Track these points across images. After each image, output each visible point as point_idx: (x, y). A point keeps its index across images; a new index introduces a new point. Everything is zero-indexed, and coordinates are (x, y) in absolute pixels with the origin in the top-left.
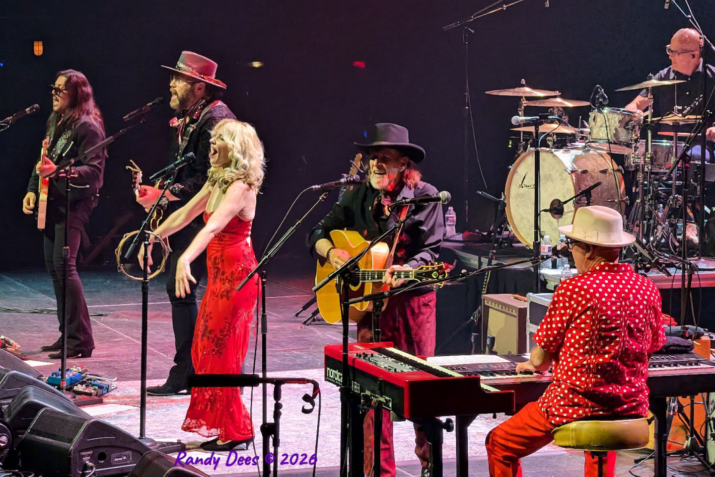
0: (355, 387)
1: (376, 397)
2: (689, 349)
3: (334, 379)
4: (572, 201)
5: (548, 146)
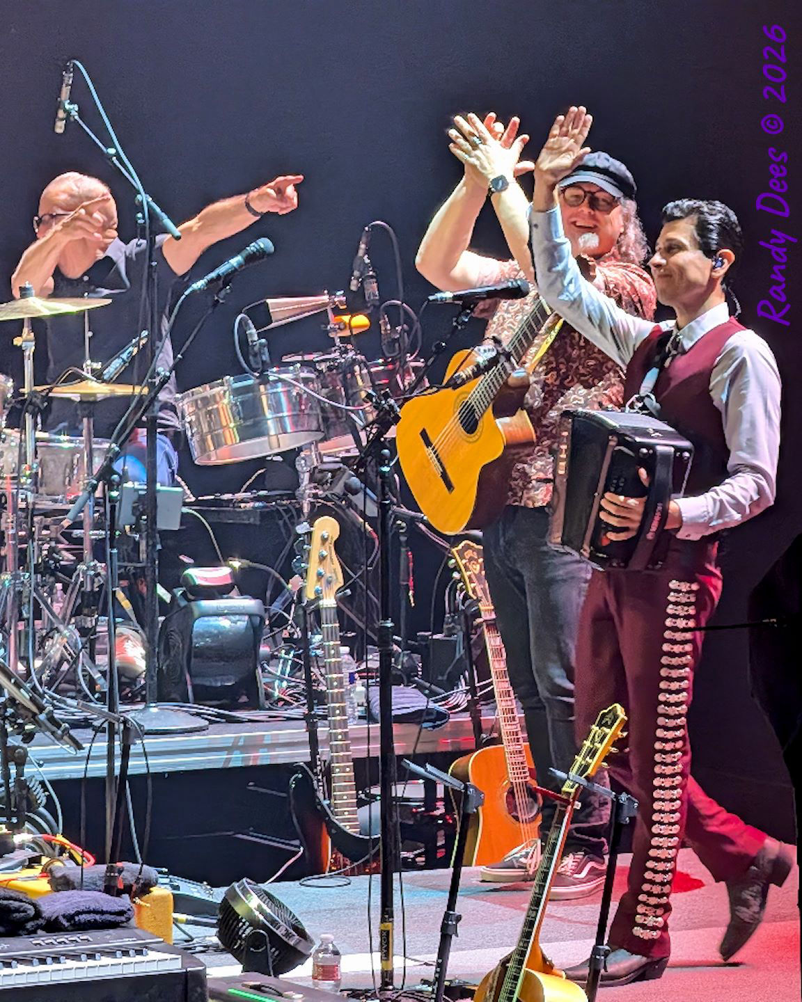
2: (123, 918)
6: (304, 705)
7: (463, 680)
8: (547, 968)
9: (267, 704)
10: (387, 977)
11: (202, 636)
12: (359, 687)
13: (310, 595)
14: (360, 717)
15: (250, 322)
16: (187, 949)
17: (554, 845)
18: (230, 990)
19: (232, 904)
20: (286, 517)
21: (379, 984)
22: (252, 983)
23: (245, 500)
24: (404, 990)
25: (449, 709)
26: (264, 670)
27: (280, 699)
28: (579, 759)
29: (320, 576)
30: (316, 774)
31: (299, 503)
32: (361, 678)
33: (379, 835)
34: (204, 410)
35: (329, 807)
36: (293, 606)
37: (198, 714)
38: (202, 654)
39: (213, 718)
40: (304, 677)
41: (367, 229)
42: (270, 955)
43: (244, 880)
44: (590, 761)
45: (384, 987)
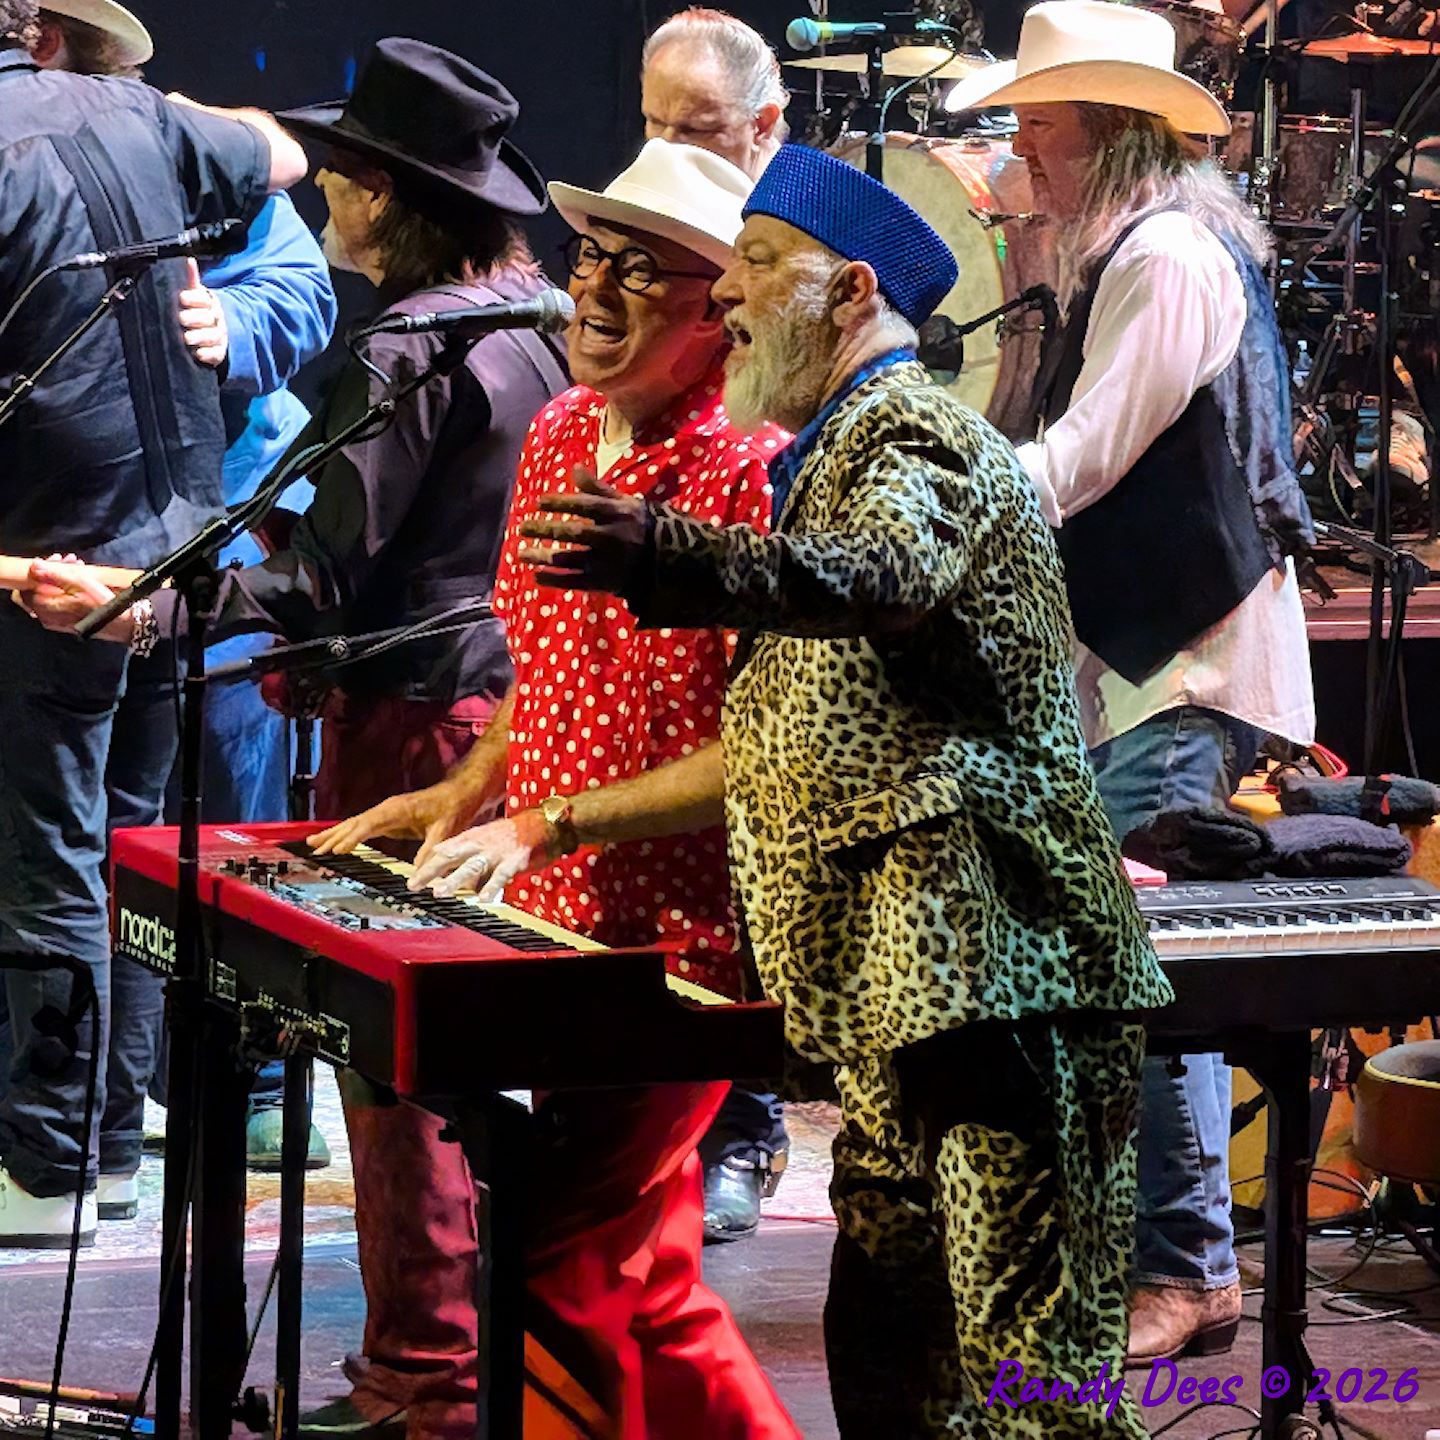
0: (220, 980)
1: (294, 1018)
2: (1394, 862)
3: (145, 950)
4: (992, 325)
5: (912, 127)
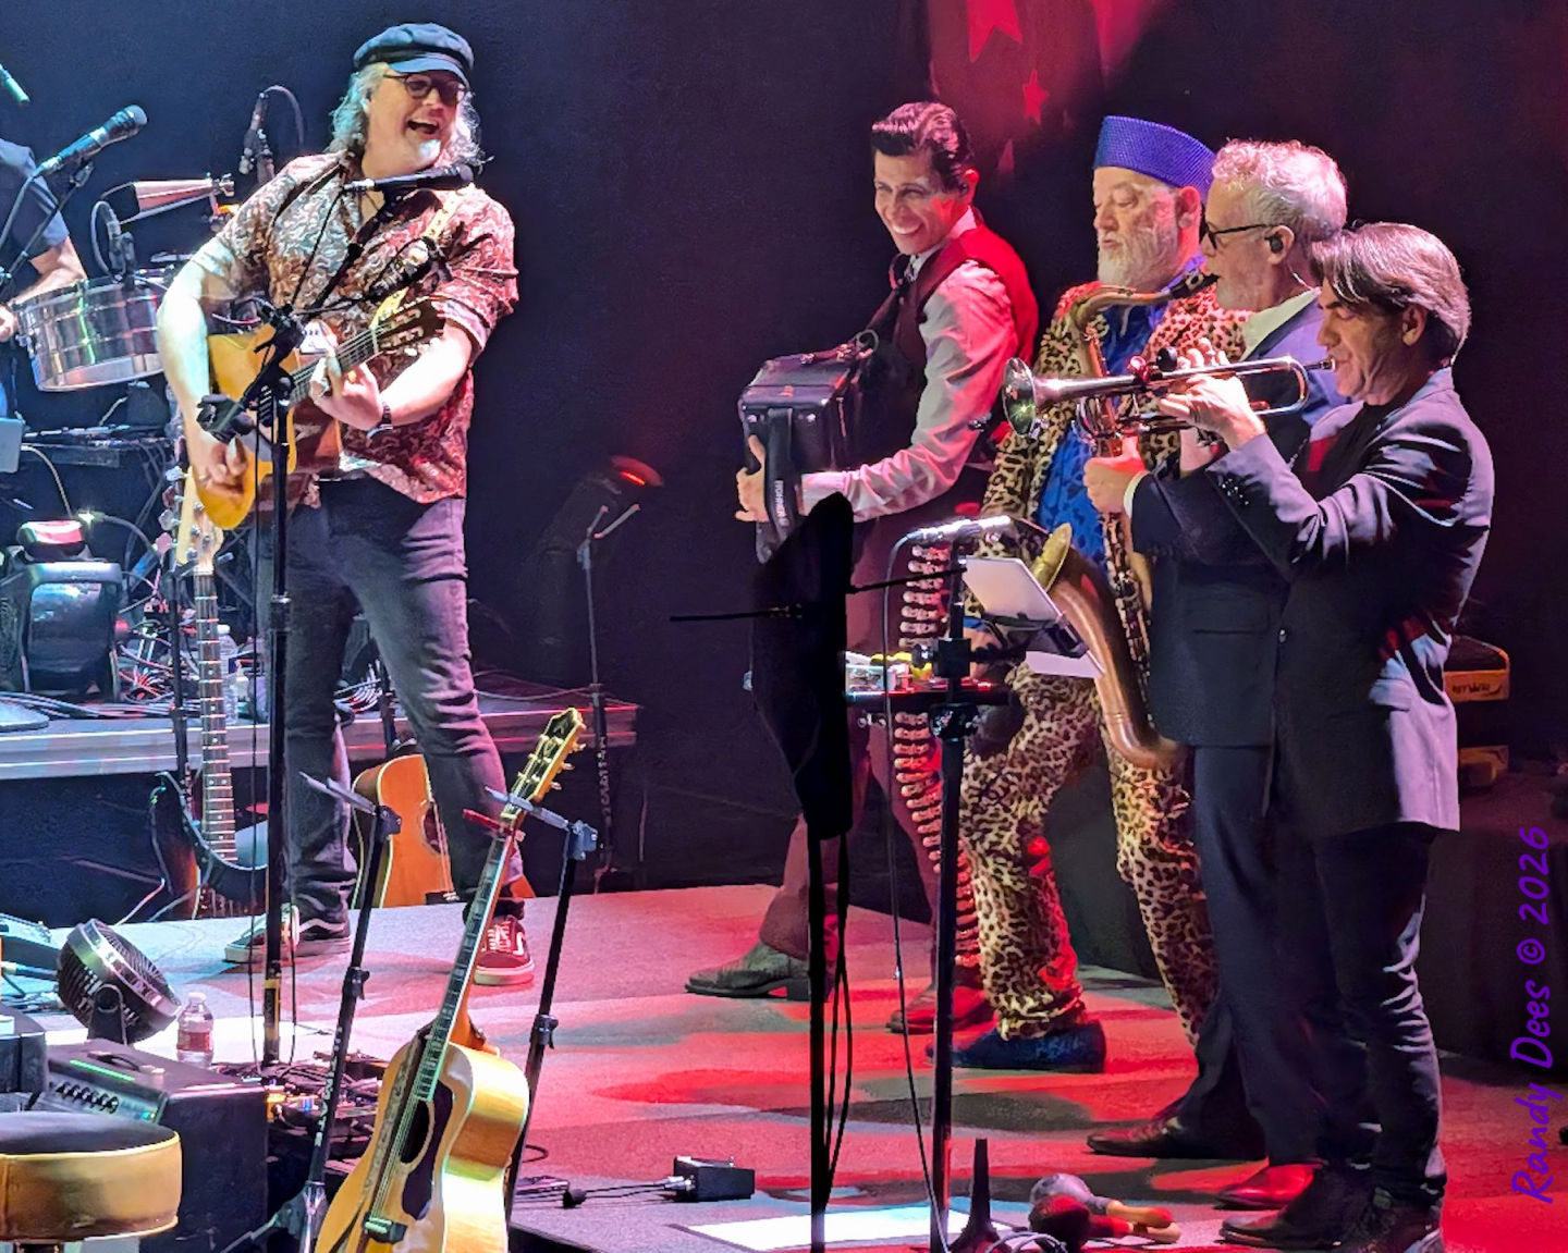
6: (169, 698)
7: (372, 672)
8: (476, 1041)
9: (124, 696)
10: (271, 1048)
11: (43, 608)
12: (241, 677)
13: (181, 558)
14: (242, 716)
15: (111, 211)
16: (18, 1007)
17: (489, 887)
18: (72, 1062)
19: (77, 952)
20: (153, 460)
21: (260, 1057)
22: (101, 1053)
23: (100, 437)
24: (293, 1065)
25: (354, 707)
26: (119, 653)
27: (140, 691)
28: (523, 777)
29: (195, 534)
30: (183, 787)
31: (168, 442)
32: (244, 665)
33: (265, 866)
34: (51, 322)
35: (200, 830)
36: (159, 572)
37: (37, 708)
38: (43, 631)
39: (55, 713)
40: (170, 663)
41: (262, 95)
42: (123, 1017)
43: (92, 921)
44: (537, 779)
45: (266, 1063)
